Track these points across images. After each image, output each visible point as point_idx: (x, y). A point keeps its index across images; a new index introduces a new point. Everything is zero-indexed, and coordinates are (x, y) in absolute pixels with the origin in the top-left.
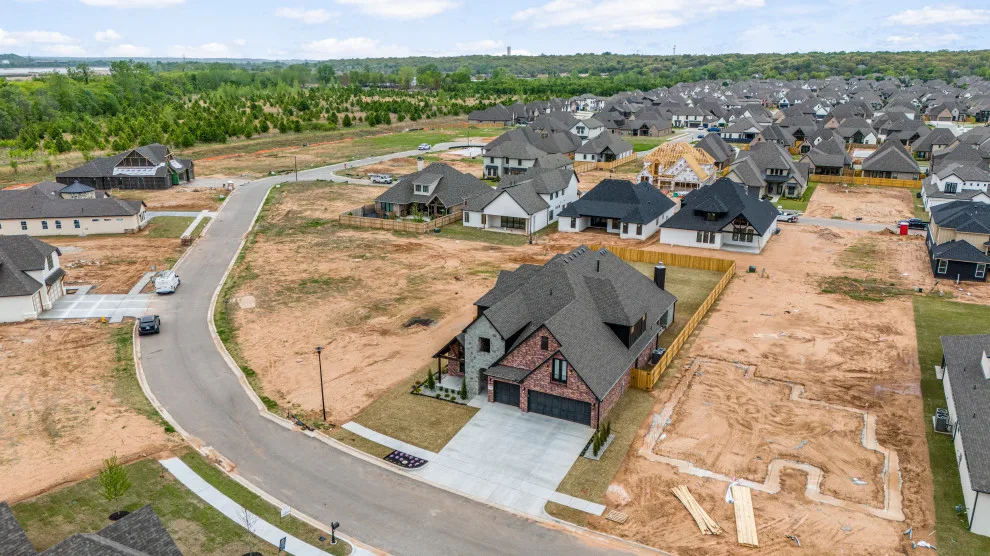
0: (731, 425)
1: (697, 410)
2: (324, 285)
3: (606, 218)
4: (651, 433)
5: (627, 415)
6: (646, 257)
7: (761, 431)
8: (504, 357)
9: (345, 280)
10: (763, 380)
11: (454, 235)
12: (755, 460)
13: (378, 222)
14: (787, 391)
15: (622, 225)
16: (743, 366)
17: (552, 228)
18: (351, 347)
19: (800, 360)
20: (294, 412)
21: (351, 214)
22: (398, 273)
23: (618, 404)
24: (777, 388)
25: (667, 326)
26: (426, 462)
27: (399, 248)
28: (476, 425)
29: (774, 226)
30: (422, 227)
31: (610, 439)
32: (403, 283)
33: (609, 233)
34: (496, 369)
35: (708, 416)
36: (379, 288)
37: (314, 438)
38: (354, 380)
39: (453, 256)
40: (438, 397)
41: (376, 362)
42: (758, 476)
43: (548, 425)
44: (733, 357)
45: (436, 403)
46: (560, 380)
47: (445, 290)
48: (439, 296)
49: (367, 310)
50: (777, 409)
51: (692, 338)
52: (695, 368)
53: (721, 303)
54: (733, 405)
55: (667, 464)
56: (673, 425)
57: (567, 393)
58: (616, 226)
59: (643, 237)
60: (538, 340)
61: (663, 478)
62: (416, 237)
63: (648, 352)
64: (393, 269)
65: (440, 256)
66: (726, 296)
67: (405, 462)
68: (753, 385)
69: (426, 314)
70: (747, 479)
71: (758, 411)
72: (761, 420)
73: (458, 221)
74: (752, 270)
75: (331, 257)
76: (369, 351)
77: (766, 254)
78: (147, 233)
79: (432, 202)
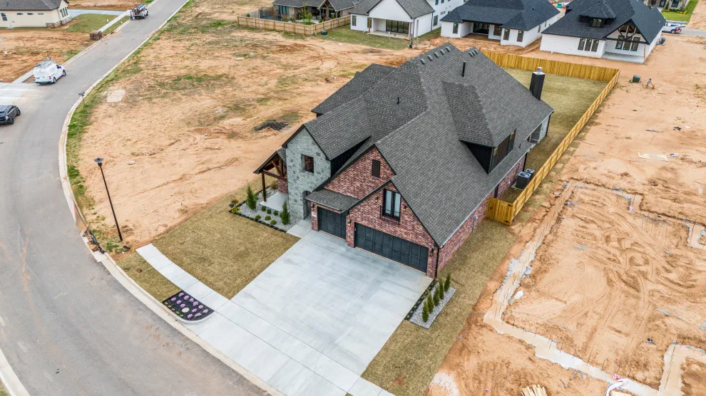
0: (610, 282)
1: (567, 256)
2: (198, 81)
3: (488, 24)
4: (505, 287)
5: (476, 258)
6: (524, 64)
7: (652, 293)
8: (328, 181)
9: (219, 77)
10: (652, 216)
11: (339, 38)
12: (646, 345)
13: (270, 23)
14: (683, 234)
15: (503, 30)
16: (625, 195)
17: (436, 33)
18: (190, 151)
19: (697, 190)
20: (94, 227)
21: (248, 16)
22: (271, 73)
23: (467, 242)
24: (670, 228)
25: (539, 141)
26: (211, 311)
27: (283, 49)
28: (289, 261)
29: (659, 36)
30: (310, 29)
31: (448, 295)
32: (273, 83)
33: (490, 40)
34: (320, 194)
35: (580, 265)
36: (248, 87)
37: (100, 264)
38: (176, 190)
39: (332, 58)
40: (257, 220)
41: (209, 169)
42: (651, 374)
43: (376, 266)
44: (614, 182)
45: (252, 227)
46: (392, 216)
47: (312, 92)
48: (303, 98)
49: (226, 109)
50: (672, 260)
51: (566, 157)
52: (566, 195)
53: (600, 115)
54: (613, 251)
55: (521, 342)
56: (533, 276)
57: (400, 232)
58: (497, 33)
59: (523, 44)
60: (367, 163)
61: (511, 366)
62: (303, 39)
63: (513, 174)
64: (269, 68)
65: (319, 58)
66: (606, 107)
67: (186, 310)
68: (639, 222)
69: (282, 117)
70: (634, 378)
71: (647, 262)
72: (651, 276)
73: (347, 25)
74: (636, 80)
75: (217, 54)
76: (208, 156)
77: (651, 63)
78: (66, 27)
79: (324, 6)
